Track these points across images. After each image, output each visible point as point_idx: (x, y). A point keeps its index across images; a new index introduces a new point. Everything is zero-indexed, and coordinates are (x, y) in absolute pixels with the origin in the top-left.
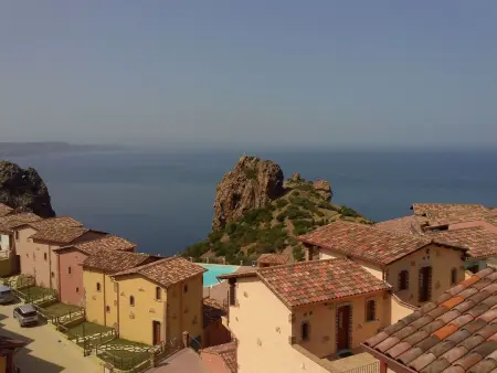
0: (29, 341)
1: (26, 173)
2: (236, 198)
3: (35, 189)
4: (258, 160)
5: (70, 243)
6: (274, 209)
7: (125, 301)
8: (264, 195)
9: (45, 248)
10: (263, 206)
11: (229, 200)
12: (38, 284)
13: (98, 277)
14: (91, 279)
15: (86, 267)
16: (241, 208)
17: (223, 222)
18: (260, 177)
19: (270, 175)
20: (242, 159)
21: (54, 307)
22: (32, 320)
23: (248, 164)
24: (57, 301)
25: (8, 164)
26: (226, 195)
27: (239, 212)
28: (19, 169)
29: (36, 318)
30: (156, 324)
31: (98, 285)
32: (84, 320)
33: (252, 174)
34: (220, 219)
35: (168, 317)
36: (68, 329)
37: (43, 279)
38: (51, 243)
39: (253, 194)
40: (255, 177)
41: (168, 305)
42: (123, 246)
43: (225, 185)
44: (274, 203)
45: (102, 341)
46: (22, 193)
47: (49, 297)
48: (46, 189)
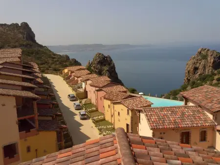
0: (82, 125)
1: (107, 57)
2: (196, 69)
3: (109, 64)
4: (208, 50)
5: (102, 87)
6: (215, 75)
7: (116, 114)
8: (211, 68)
9: (94, 89)
10: (210, 73)
11: (192, 70)
12: (92, 103)
13: (109, 102)
14: (107, 103)
15: (105, 98)
16: (198, 74)
17: (189, 80)
18: (209, 59)
19: (215, 58)
20: (200, 50)
21: (95, 113)
22: (84, 117)
23: (203, 52)
24: (97, 110)
25: (100, 54)
26: (191, 68)
27: (197, 76)
28: (104, 56)
29: (86, 117)
30: (127, 125)
31: (109, 106)
32: (104, 120)
33: (205, 57)
34: (187, 79)
35: (132, 123)
36: (96, 122)
37: (94, 101)
38: (96, 87)
39: (204, 67)
40: (207, 59)
41: (132, 118)
42: (122, 90)
43: (191, 62)
44: (216, 72)
45: (107, 129)
46: (105, 65)
47: (94, 109)
48: (114, 64)
